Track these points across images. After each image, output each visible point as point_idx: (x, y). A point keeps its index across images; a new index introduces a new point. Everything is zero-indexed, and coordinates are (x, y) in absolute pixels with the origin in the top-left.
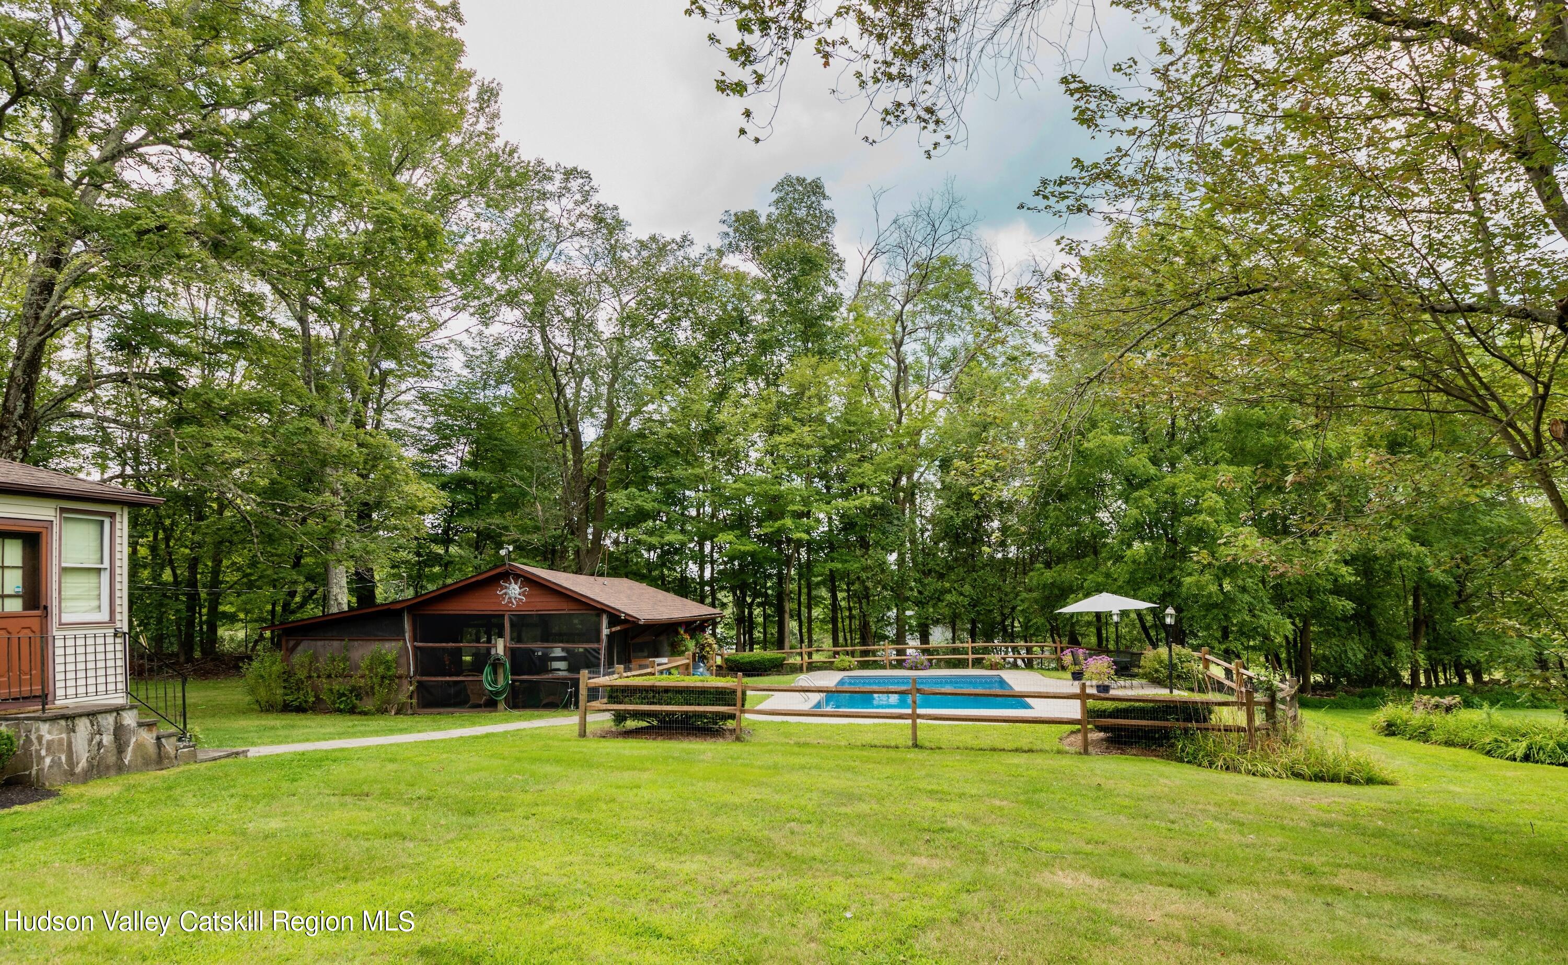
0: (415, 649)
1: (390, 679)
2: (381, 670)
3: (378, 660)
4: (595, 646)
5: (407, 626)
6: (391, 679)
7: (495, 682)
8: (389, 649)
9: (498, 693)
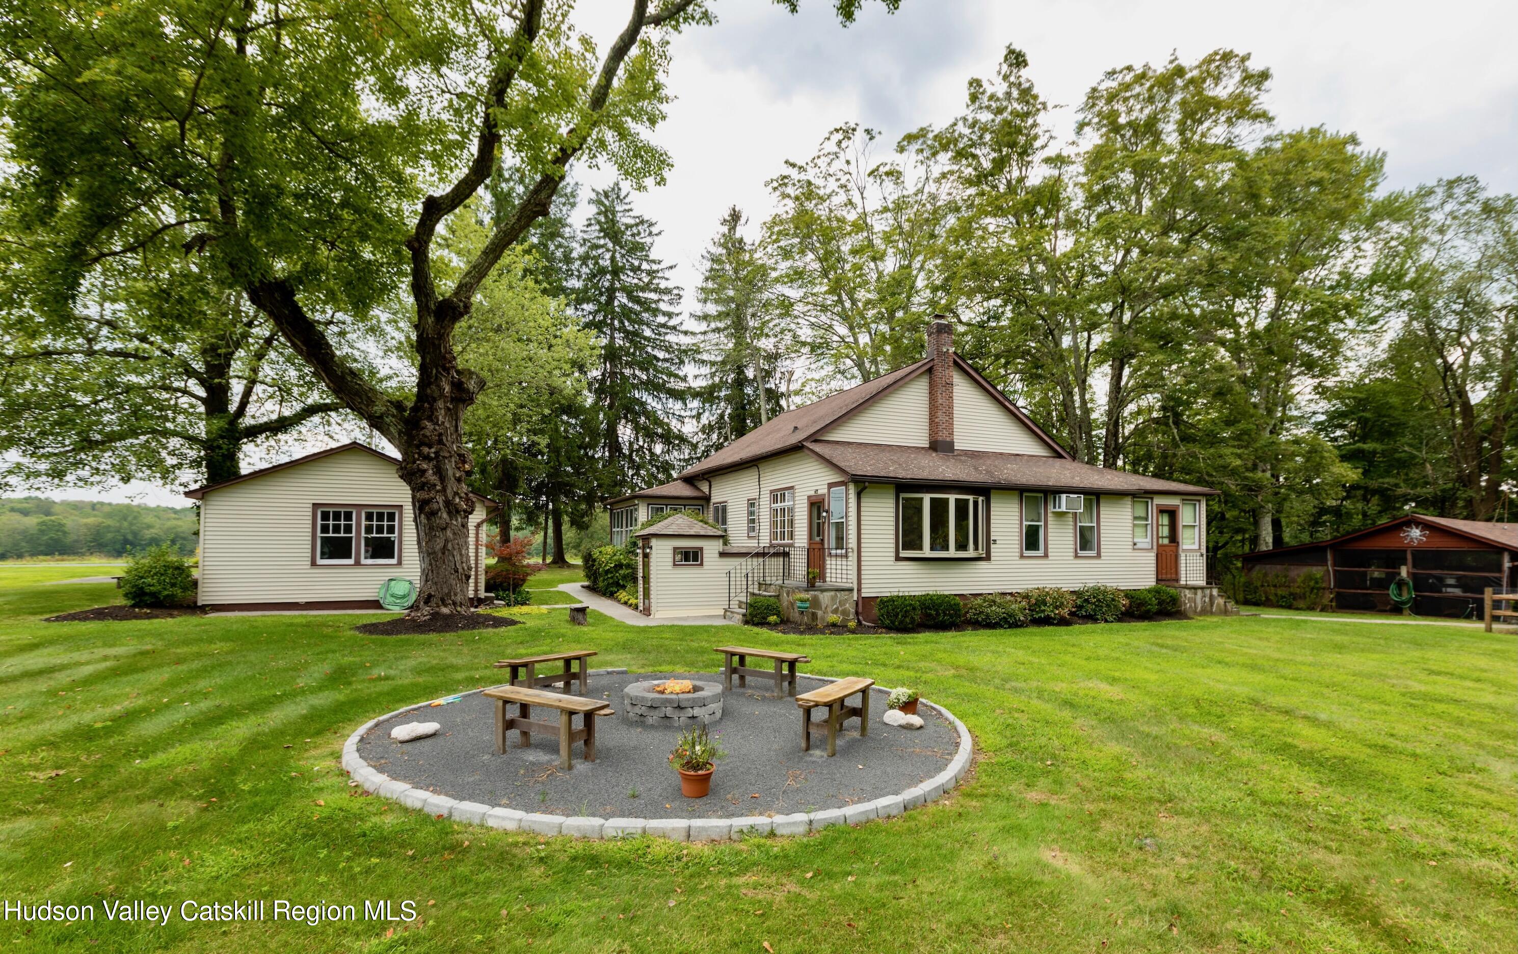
0: (1335, 572)
1: (1316, 589)
2: (1312, 583)
3: (1310, 577)
4: (1497, 575)
5: (1329, 557)
6: (1318, 589)
7: (1400, 595)
8: (1317, 571)
9: (1403, 603)
